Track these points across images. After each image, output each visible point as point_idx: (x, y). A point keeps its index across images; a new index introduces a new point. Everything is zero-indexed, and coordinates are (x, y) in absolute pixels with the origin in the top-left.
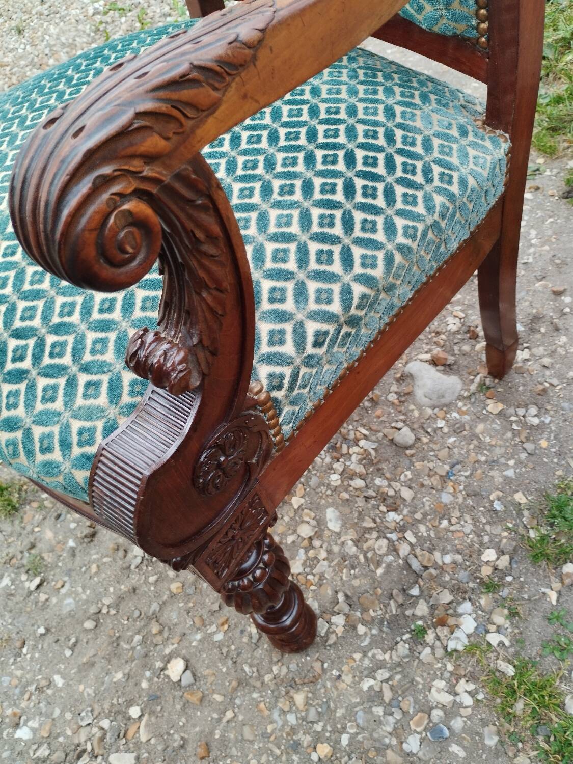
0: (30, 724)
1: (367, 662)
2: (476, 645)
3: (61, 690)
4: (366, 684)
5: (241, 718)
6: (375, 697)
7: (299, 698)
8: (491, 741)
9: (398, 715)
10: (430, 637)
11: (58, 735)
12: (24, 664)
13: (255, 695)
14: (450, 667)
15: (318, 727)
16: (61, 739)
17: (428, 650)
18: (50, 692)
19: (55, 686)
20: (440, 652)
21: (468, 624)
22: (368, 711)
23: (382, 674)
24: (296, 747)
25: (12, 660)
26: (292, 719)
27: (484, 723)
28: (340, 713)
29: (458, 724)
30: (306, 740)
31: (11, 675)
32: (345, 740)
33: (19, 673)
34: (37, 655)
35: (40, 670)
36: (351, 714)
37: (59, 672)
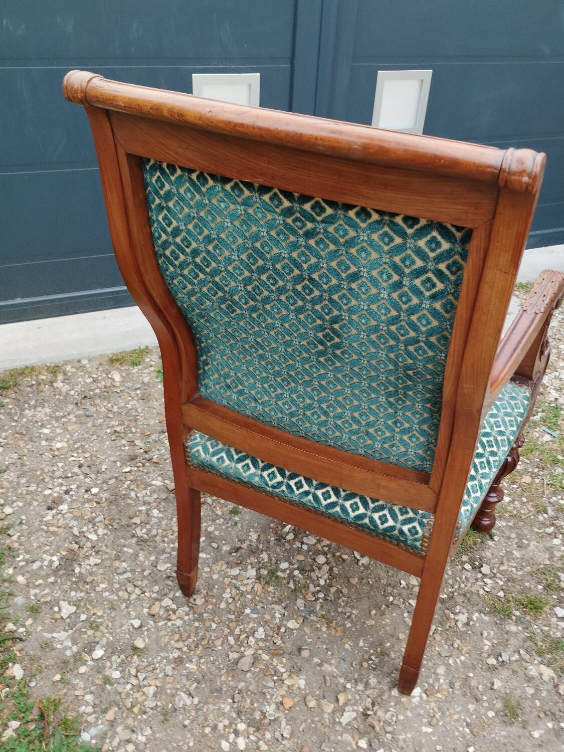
0: (418, 699)
11: (396, 704)
12: (457, 724)
16: (393, 704)
18: (425, 720)
19: (426, 726)
25: (468, 720)
31: (459, 713)
33: (456, 717)
34: (457, 733)
35: (446, 728)
37: (432, 734)
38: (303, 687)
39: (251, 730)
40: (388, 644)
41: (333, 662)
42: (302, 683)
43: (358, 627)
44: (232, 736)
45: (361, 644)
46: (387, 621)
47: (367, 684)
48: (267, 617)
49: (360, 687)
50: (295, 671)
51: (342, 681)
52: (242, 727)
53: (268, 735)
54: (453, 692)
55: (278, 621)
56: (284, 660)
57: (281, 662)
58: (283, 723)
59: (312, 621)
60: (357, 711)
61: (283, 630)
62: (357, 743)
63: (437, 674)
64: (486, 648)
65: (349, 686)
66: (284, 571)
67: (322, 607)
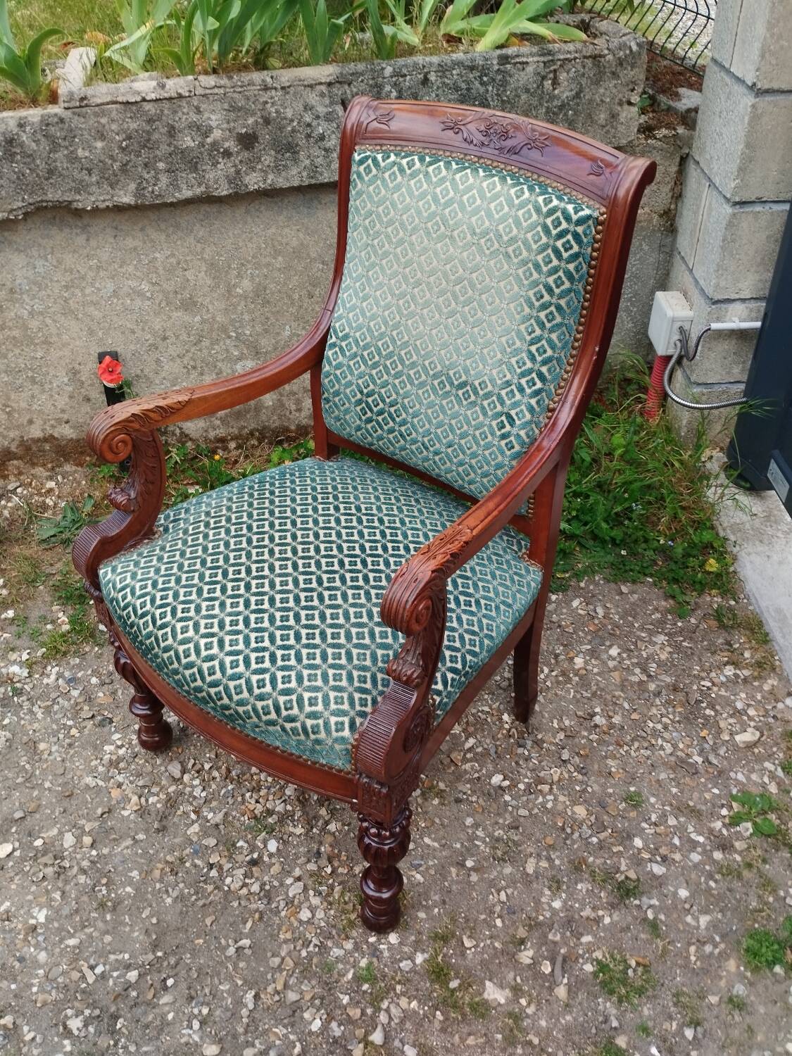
1: (27, 717)
2: (30, 665)
3: (12, 904)
4: (40, 716)
5: (50, 777)
6: (48, 710)
7: (42, 746)
8: (77, 660)
9: (60, 699)
10: (18, 685)
13: (38, 772)
14: (37, 676)
15: (61, 736)
17: (26, 686)
20: (28, 680)
21: (15, 669)
22: (56, 713)
23: (35, 709)
24: (70, 745)
26: (54, 749)
27: (68, 663)
28: (55, 727)
29: (67, 674)
30: (68, 741)
32: (70, 723)
36: (56, 722)
38: (122, 812)
39: (114, 758)
40: (108, 917)
41: (129, 851)
42: (126, 813)
43: (150, 896)
44: (119, 743)
45: (128, 889)
46: (136, 934)
47: (83, 871)
48: (214, 804)
49: (85, 864)
50: (142, 811)
51: (105, 851)
52: (122, 752)
53: (101, 769)
54: (15, 956)
55: (205, 814)
56: (159, 806)
57: (158, 801)
58: (101, 783)
59: (186, 848)
60: (66, 850)
61: (193, 816)
62: (43, 838)
63: (41, 950)
64: (26, 1029)
65: (94, 853)
66: (265, 842)
67: (196, 866)
